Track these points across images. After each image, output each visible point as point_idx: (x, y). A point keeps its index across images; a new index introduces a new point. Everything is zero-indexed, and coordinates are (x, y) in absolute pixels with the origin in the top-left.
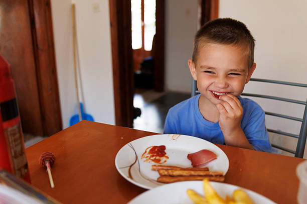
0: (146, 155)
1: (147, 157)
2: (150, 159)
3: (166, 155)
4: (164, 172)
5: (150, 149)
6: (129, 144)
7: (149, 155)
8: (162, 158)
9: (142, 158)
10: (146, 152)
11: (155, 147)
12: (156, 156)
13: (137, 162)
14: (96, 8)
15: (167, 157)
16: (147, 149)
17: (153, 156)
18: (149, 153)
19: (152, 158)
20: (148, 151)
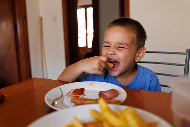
0: (70, 94)
1: (70, 95)
2: (72, 96)
3: (84, 94)
4: (78, 102)
5: (73, 90)
6: (58, 87)
7: (72, 94)
8: (81, 95)
9: (66, 96)
10: (70, 92)
11: (77, 90)
12: (77, 94)
13: (62, 97)
14: (55, 19)
15: (85, 95)
16: (71, 90)
17: (74, 94)
18: (72, 93)
19: (73, 96)
20: (72, 91)
